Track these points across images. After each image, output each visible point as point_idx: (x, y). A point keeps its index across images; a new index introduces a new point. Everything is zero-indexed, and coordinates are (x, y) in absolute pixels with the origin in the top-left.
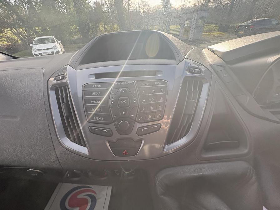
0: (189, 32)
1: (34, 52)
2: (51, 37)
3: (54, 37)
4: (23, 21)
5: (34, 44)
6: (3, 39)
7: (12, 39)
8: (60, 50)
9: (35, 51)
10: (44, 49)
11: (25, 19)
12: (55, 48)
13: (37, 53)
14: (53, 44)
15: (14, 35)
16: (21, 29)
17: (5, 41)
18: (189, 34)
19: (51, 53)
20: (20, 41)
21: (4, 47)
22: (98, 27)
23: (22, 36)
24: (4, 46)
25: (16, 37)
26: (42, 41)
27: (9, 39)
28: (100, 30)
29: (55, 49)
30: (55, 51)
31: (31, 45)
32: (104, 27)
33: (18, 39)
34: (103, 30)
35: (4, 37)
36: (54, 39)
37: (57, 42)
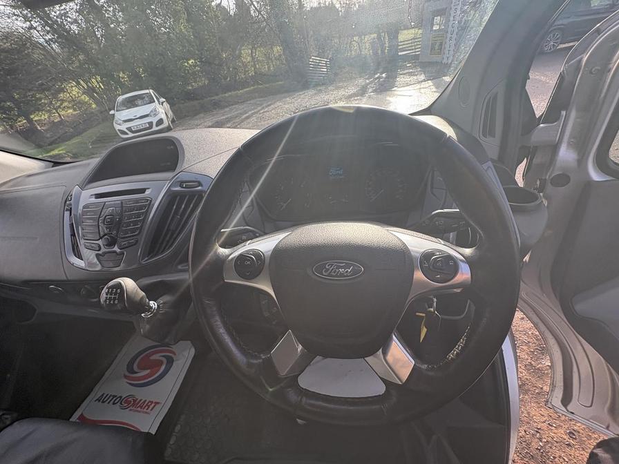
0: (444, 43)
1: (117, 127)
2: (147, 91)
3: (151, 91)
4: (96, 65)
5: (117, 111)
6: (66, 104)
7: (79, 102)
8: (163, 116)
9: (120, 124)
10: (134, 119)
11: (98, 59)
12: (155, 112)
13: (124, 127)
14: (151, 106)
15: (84, 93)
16: (93, 80)
17: (68, 108)
18: (445, 48)
19: (148, 126)
20: (94, 106)
21: (68, 120)
22: (240, 56)
23: (97, 93)
24: (68, 117)
25: (87, 99)
26: (131, 103)
27: (76, 104)
28: (243, 63)
29: (155, 115)
30: (154, 120)
31: (112, 112)
32: (252, 56)
33: (91, 102)
34: (249, 62)
35: (66, 101)
36: (153, 94)
37: (159, 101)
